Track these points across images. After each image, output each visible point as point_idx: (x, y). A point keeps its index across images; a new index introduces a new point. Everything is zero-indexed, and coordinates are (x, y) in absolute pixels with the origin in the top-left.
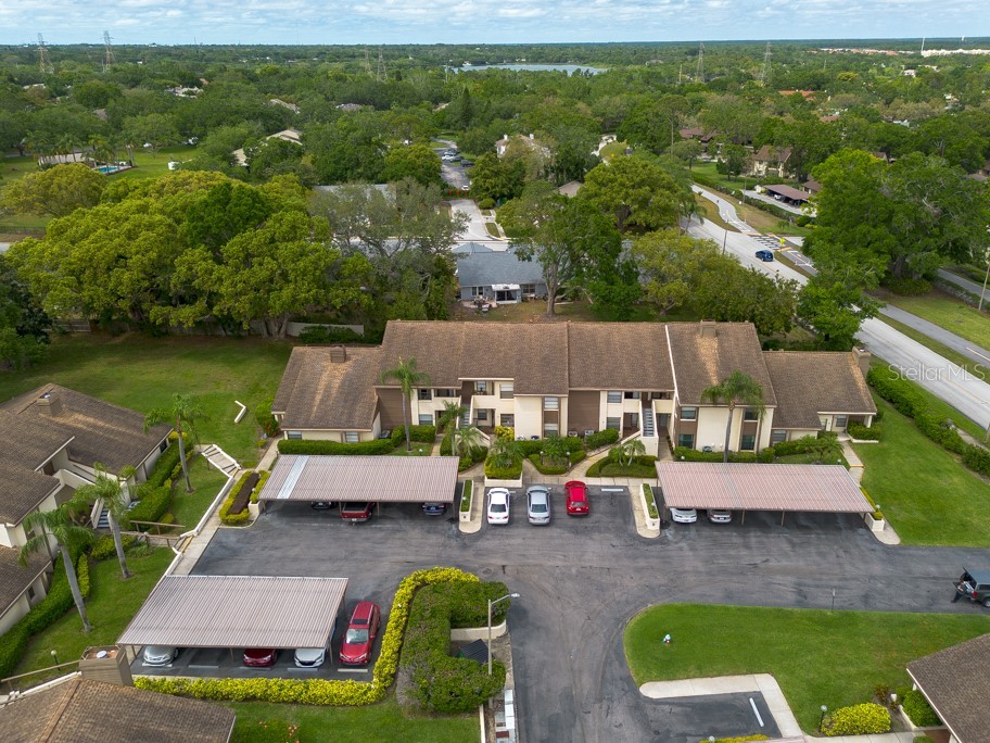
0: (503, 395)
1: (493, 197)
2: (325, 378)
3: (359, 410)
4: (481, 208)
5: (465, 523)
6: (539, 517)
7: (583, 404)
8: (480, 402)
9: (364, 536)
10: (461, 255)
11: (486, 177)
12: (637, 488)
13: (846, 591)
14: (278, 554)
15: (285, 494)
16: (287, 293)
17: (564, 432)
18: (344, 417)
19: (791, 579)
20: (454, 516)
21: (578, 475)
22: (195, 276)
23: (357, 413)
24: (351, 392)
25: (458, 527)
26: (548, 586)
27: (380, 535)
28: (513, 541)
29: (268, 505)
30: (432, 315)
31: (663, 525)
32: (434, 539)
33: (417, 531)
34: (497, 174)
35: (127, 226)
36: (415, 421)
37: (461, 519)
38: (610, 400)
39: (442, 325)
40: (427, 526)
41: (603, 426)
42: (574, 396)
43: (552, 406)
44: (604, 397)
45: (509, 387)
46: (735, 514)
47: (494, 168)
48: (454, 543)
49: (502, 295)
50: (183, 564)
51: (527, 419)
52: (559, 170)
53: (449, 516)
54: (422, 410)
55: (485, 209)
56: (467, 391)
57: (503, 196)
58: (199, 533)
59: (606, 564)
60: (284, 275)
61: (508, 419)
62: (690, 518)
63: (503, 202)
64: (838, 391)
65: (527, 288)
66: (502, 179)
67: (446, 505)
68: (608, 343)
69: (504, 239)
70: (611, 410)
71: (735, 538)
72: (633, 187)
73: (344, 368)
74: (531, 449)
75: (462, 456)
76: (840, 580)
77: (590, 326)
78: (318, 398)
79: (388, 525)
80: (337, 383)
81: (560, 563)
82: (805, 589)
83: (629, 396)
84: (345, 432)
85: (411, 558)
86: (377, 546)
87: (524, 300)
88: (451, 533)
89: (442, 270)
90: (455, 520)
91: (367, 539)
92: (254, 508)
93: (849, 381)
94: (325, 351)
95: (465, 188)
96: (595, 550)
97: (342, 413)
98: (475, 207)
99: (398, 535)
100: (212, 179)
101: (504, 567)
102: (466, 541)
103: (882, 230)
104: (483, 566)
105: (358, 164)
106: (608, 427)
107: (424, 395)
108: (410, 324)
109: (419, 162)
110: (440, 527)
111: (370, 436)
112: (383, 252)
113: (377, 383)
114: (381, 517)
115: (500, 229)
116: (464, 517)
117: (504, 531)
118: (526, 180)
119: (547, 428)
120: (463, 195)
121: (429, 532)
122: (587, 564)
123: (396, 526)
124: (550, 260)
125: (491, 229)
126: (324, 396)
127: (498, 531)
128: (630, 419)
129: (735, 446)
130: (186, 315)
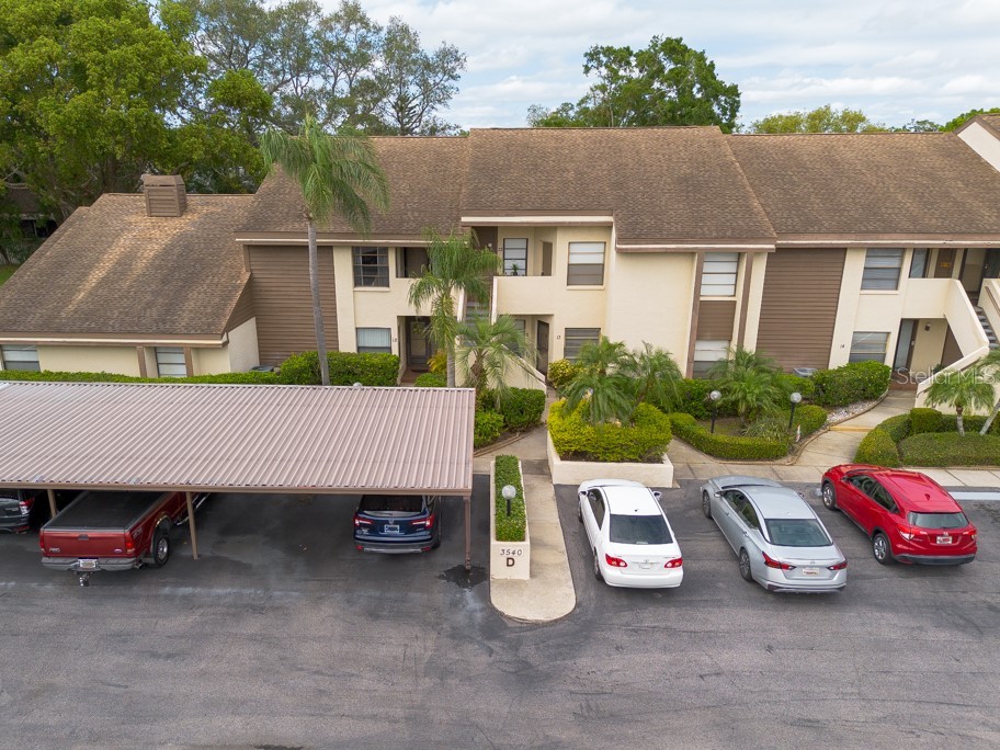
0: (576, 276)
2: (125, 242)
3: (195, 300)
5: (513, 585)
8: (515, 294)
9: (115, 626)
18: (154, 313)
20: (465, 560)
21: (825, 462)
23: (190, 305)
24: (183, 266)
25: (485, 596)
27: (180, 622)
28: (726, 658)
32: (393, 642)
33: (327, 610)
36: (348, 345)
37: (497, 568)
38: (872, 279)
40: (367, 594)
41: (839, 358)
42: (781, 262)
43: (719, 285)
44: (854, 267)
45: (591, 254)
48: (477, 658)
53: (447, 559)
54: (365, 314)
61: (584, 341)
73: (177, 226)
78: (96, 276)
79: (223, 590)
80: (151, 251)
84: (155, 350)
86: (148, 665)
88: (460, 618)
90: (475, 575)
91: (121, 638)
97: (149, 305)
99: (253, 625)
102: (529, 652)
106: (853, 358)
107: (369, 270)
110: (417, 597)
113: (246, 230)
114: (203, 561)
116: (507, 561)
117: (671, 616)
119: (698, 357)
121: (373, 615)
123: (250, 592)
126: (113, 271)
127: (650, 616)
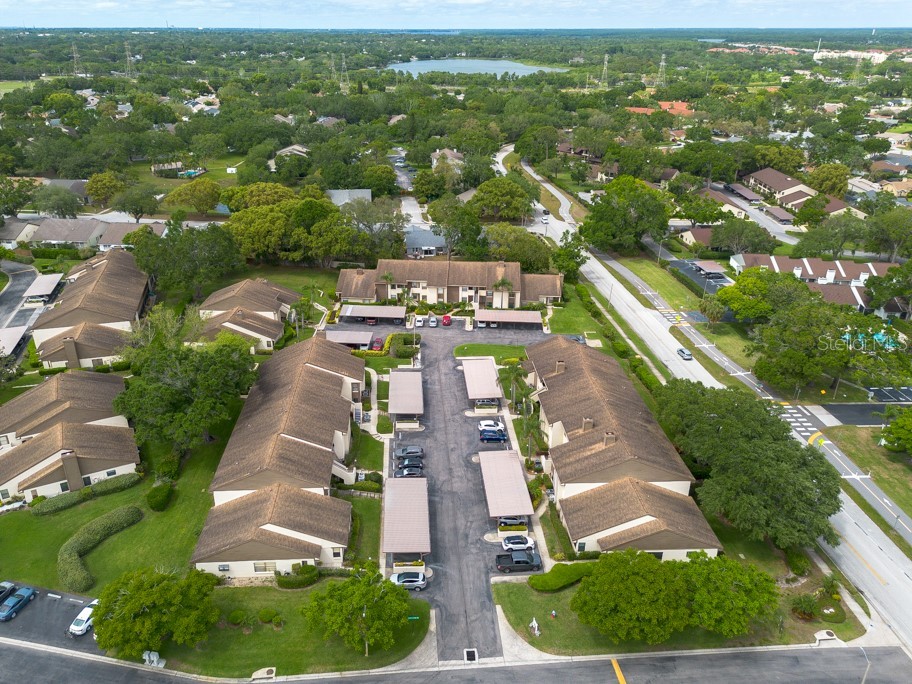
0: (423, 288)
1: (427, 196)
2: (355, 280)
3: (369, 292)
4: (420, 203)
5: (408, 325)
6: (433, 324)
7: (453, 291)
8: (414, 290)
10: (408, 233)
11: (423, 184)
12: (468, 319)
15: (348, 314)
16: (338, 247)
17: (446, 302)
18: (364, 294)
21: (449, 315)
22: (300, 240)
24: (366, 285)
26: (434, 340)
28: (424, 330)
29: (341, 318)
30: (394, 258)
31: (474, 328)
32: (397, 329)
34: (429, 183)
35: (269, 218)
36: (390, 297)
38: (463, 290)
39: (400, 261)
41: (460, 300)
42: (449, 289)
43: (441, 292)
44: (461, 289)
45: (425, 285)
46: (499, 323)
47: (427, 179)
48: (404, 330)
49: (426, 252)
51: (432, 296)
52: (465, 181)
53: (403, 322)
54: (393, 293)
55: (421, 203)
56: (410, 285)
57: (432, 195)
58: (321, 325)
59: (453, 336)
60: (337, 240)
61: (425, 297)
62: (483, 325)
63: (432, 200)
64: (549, 289)
65: (439, 249)
66: (432, 186)
67: (402, 319)
68: (464, 269)
69: (431, 223)
70: (464, 294)
71: (497, 331)
72: (502, 196)
73: (362, 276)
74: (432, 307)
75: (408, 308)
77: (458, 263)
78: (353, 287)
80: (360, 282)
83: (470, 288)
84: (364, 300)
87: (437, 254)
88: (403, 327)
89: (399, 240)
90: (405, 324)
92: (337, 320)
93: (555, 285)
94: (355, 271)
95: (410, 189)
96: (450, 333)
97: (363, 292)
98: (415, 202)
100: (276, 187)
102: (408, 330)
103: (610, 224)
105: (348, 176)
106: (462, 300)
107: (393, 287)
108: (387, 260)
109: (384, 175)
110: (399, 325)
111: (373, 301)
112: (372, 230)
113: (375, 282)
115: (429, 217)
116: (408, 323)
117: (421, 328)
118: (445, 187)
119: (439, 300)
120: (409, 194)
122: (447, 336)
124: (448, 235)
125: (424, 217)
126: (355, 286)
127: (419, 328)
128: (471, 298)
129: (506, 306)
130: (297, 255)
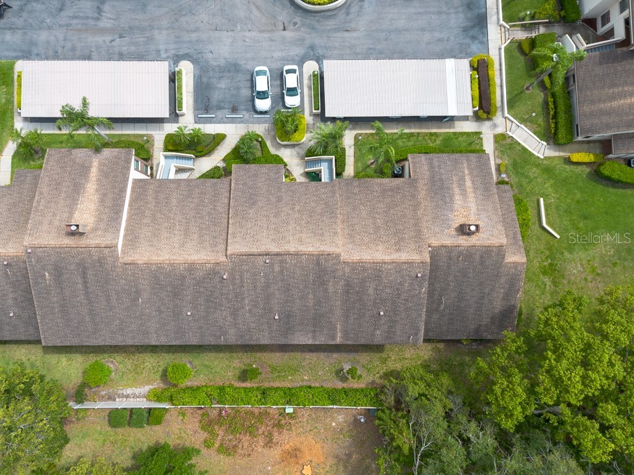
2: (473, 206)
13: (70, 15)
14: (437, 35)
19: (102, 24)
24: (440, 190)
26: (255, 12)
50: (495, 18)
58: (500, 49)
59: (217, 34)
76: (71, 24)
78: (468, 183)
80: (458, 199)
81: (248, 34)
82: (96, 15)
85: (346, 34)
96: (224, 48)
101: (284, 30)
102: (312, 53)
104: (298, 30)
122: (230, 33)
126: (464, 185)
